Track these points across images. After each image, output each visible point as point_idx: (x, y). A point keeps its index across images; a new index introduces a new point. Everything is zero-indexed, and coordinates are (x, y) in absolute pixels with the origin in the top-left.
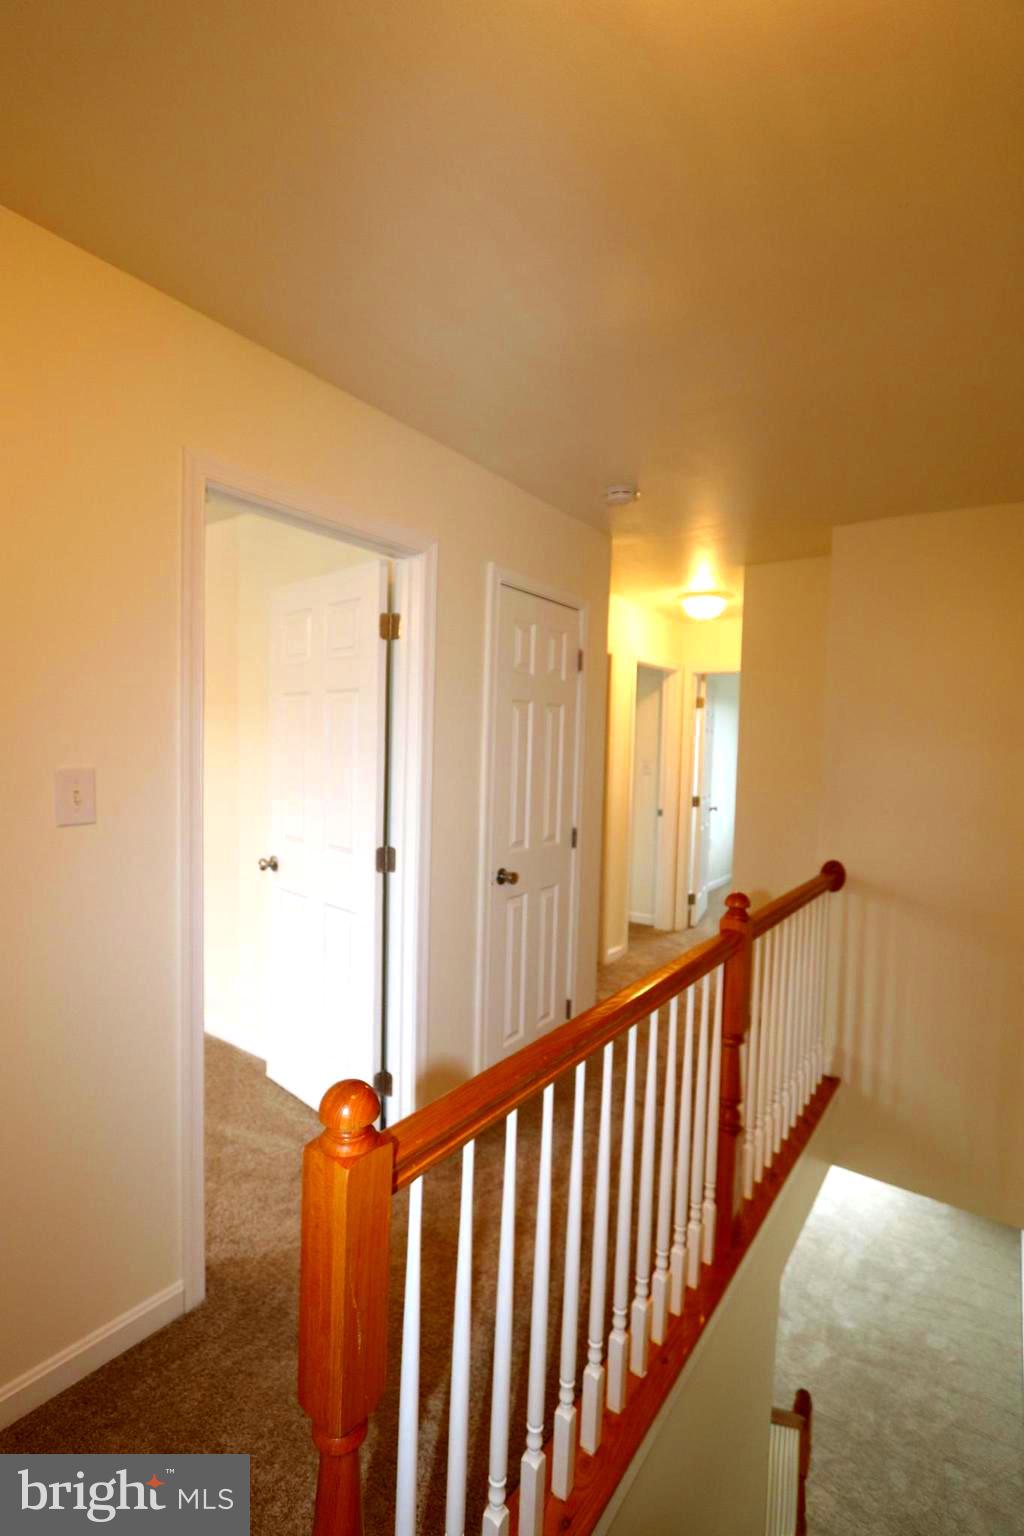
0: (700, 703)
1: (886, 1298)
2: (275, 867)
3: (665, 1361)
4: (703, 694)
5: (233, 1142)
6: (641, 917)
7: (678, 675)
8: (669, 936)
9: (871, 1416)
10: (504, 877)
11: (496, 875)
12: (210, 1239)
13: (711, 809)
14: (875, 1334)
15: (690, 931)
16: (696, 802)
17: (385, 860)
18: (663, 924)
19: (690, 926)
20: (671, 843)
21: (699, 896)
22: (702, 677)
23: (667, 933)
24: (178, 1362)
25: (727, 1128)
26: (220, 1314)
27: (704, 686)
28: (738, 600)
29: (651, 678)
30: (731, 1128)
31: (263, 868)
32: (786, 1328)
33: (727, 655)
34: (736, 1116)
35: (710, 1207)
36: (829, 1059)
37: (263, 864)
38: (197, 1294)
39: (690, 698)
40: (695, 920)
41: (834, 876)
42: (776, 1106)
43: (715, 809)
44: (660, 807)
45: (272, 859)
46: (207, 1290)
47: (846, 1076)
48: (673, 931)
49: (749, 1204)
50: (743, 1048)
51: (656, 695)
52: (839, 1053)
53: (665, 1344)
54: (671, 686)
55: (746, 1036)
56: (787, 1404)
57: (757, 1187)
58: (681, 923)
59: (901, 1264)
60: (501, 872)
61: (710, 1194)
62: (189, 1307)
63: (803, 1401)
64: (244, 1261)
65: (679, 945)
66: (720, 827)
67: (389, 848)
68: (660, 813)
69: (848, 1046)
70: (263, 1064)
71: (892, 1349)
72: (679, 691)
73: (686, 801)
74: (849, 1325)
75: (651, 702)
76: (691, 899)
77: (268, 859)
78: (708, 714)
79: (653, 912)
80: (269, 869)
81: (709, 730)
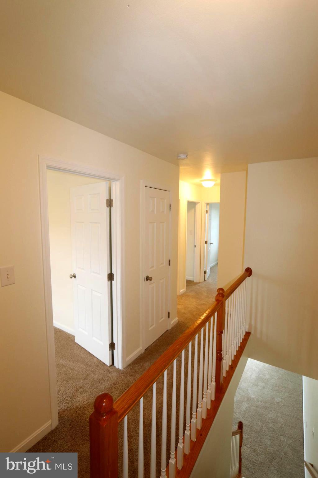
0: (207, 212)
1: (264, 387)
2: (75, 277)
3: (201, 435)
4: (208, 209)
5: (65, 367)
6: (190, 278)
7: (201, 203)
8: (199, 284)
9: (260, 424)
10: (148, 279)
11: (146, 278)
12: (60, 402)
13: (211, 244)
14: (260, 399)
15: (205, 282)
16: (206, 242)
17: (111, 277)
18: (196, 280)
19: (205, 281)
20: (199, 258)
21: (207, 271)
22: (208, 204)
23: (198, 283)
24: (51, 448)
26: (64, 430)
27: (208, 206)
28: (219, 181)
29: (192, 205)
30: (219, 358)
31: (71, 278)
33: (216, 198)
34: (221, 355)
35: (214, 383)
36: (247, 327)
37: (71, 276)
38: (56, 423)
39: (204, 211)
40: (206, 279)
41: (249, 272)
42: (232, 346)
43: (212, 244)
44: (195, 245)
45: (74, 274)
46: (59, 421)
47: (252, 332)
48: (200, 282)
49: (225, 378)
50: (223, 335)
51: (194, 209)
52: (250, 325)
53: (201, 429)
54: (198, 207)
55: (223, 332)
56: (235, 427)
57: (227, 372)
58: (202, 280)
59: (268, 377)
60: (147, 277)
61: (214, 380)
62: (54, 427)
63: (241, 425)
64: (70, 410)
65: (202, 287)
66: (214, 248)
67: (112, 273)
68: (195, 246)
69: (253, 323)
70: (74, 337)
71: (266, 403)
72: (200, 209)
73: (203, 242)
74: (253, 396)
75: (192, 212)
76: (205, 272)
77: (73, 275)
78: (209, 215)
79: (194, 277)
80: (73, 278)
81: (210, 219)
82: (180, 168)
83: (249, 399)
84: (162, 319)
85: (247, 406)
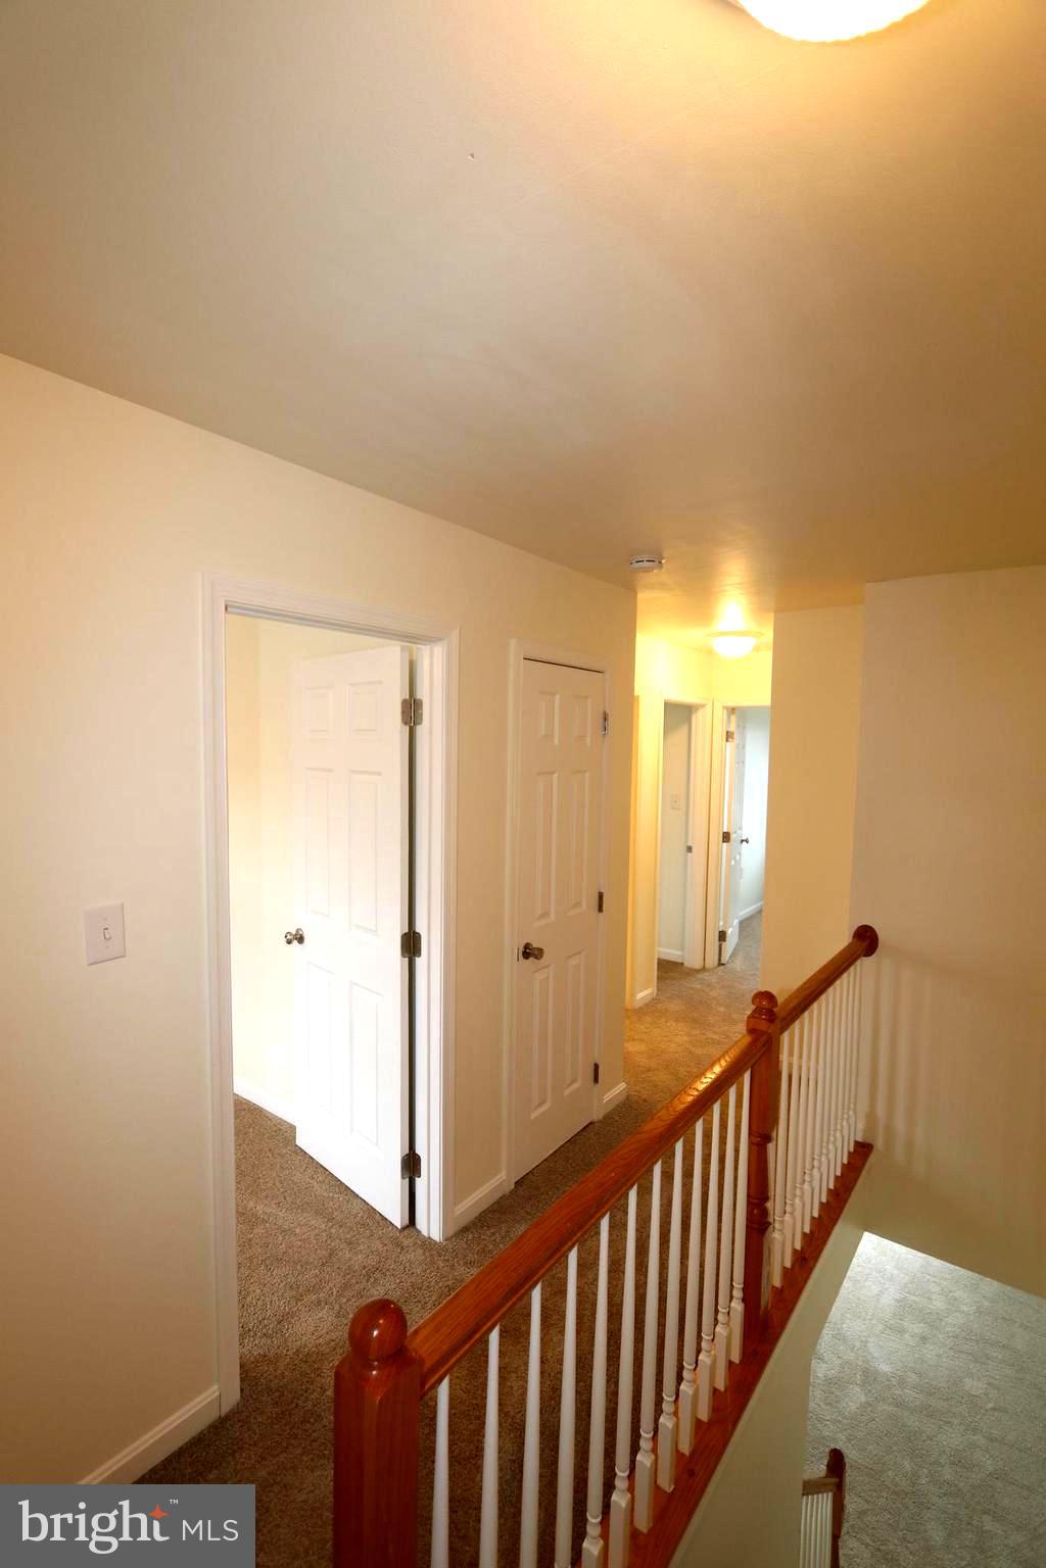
0: (729, 736)
1: (924, 1339)
2: (301, 940)
3: (692, 1473)
4: (732, 728)
5: (264, 1221)
6: (672, 954)
7: (708, 708)
8: (700, 976)
9: (907, 1465)
10: (528, 952)
11: (522, 949)
12: (245, 1332)
13: (742, 841)
14: (912, 1378)
15: (722, 967)
16: (726, 837)
17: (411, 944)
18: (693, 961)
19: (720, 964)
20: (700, 891)
21: (729, 932)
22: (732, 710)
23: (698, 971)
24: (216, 1472)
25: (756, 1226)
26: (255, 1418)
27: (733, 718)
28: (768, 634)
29: (679, 715)
30: (759, 1223)
31: (289, 942)
32: (820, 1370)
33: (759, 693)
34: (765, 1213)
35: (738, 1306)
36: (861, 1125)
37: (289, 937)
38: (233, 1396)
39: (719, 734)
40: (725, 958)
41: (866, 940)
42: (806, 1186)
43: (747, 841)
44: (690, 844)
45: (297, 930)
46: (242, 1390)
47: (879, 1144)
48: (704, 969)
49: (778, 1293)
50: (771, 1146)
51: (685, 729)
52: (871, 1117)
53: (693, 1453)
54: (698, 719)
55: (774, 1134)
56: (819, 1469)
57: (786, 1272)
58: (712, 961)
59: (939, 1304)
60: (527, 946)
61: (738, 1293)
62: (225, 1409)
63: (837, 1462)
64: (278, 1357)
65: (709, 985)
66: (752, 857)
67: (414, 932)
68: (690, 849)
69: (881, 1111)
70: (293, 1128)
71: (930, 1394)
72: (709, 725)
73: (716, 837)
74: (885, 1368)
75: (680, 735)
76: (722, 936)
77: (294, 933)
78: (738, 748)
79: (682, 949)
80: (295, 942)
81: (740, 761)
82: (640, 596)
83: (869, 1376)
84: (576, 1086)
85: (863, 1399)
